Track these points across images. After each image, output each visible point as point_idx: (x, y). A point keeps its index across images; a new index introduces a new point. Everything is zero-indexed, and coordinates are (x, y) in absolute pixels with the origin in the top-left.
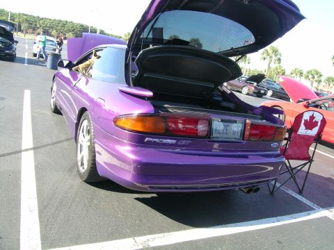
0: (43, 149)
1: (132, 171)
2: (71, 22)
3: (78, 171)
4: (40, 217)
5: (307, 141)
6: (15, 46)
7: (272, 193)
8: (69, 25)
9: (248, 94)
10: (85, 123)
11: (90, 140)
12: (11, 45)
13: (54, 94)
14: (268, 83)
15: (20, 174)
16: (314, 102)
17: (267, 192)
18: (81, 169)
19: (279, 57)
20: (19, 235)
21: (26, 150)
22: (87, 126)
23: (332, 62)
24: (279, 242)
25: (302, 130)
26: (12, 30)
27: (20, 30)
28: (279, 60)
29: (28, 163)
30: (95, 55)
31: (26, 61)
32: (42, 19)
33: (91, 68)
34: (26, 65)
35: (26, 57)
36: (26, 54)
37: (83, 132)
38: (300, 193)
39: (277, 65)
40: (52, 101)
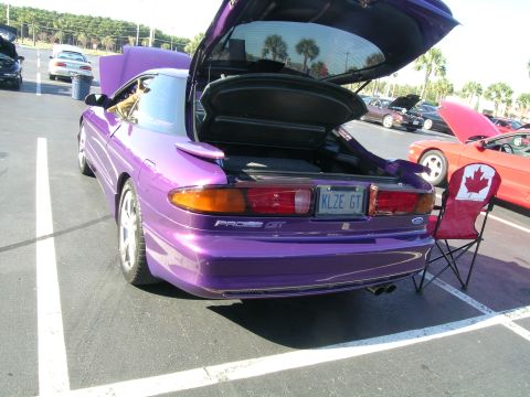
0: (69, 234)
1: (198, 271)
2: (109, 19)
3: (122, 268)
4: (67, 341)
5: (472, 209)
6: (19, 65)
7: (419, 291)
8: (106, 25)
9: (393, 127)
10: (129, 197)
11: (137, 223)
12: (13, 63)
13: (82, 145)
14: (426, 108)
15: (35, 276)
16: (493, 142)
17: (411, 290)
18: (126, 264)
19: (442, 64)
20: (37, 369)
21: (44, 238)
22: (132, 201)
23: (528, 70)
24: (424, 367)
25: (463, 194)
26: (13, 39)
27: (27, 35)
28: (443, 69)
29: (46, 258)
30: (142, 87)
31: (39, 89)
32: (61, 15)
33: (136, 108)
34: (39, 94)
35: (39, 81)
36: (39, 75)
37: (126, 209)
38: (464, 288)
39: (441, 78)
40: (81, 156)
